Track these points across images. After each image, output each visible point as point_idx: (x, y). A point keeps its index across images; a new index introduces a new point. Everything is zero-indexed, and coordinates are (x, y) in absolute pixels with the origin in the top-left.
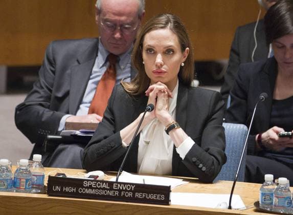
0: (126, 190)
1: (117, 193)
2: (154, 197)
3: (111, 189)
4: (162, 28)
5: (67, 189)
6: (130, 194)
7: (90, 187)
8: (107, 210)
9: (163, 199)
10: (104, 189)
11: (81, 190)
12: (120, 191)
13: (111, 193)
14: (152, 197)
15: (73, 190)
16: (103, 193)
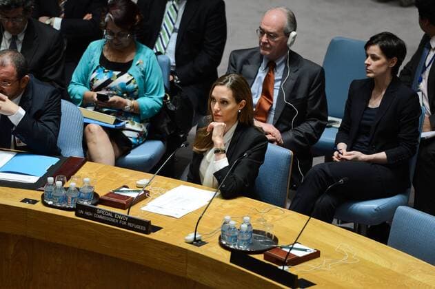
0: (122, 220)
1: (117, 221)
2: (139, 228)
3: (114, 218)
4: (221, 85)
5: (87, 213)
6: (125, 223)
7: (101, 214)
8: (110, 232)
9: (145, 229)
10: (109, 216)
11: (96, 216)
12: (119, 219)
13: (113, 220)
14: (138, 227)
15: (91, 214)
16: (108, 219)
